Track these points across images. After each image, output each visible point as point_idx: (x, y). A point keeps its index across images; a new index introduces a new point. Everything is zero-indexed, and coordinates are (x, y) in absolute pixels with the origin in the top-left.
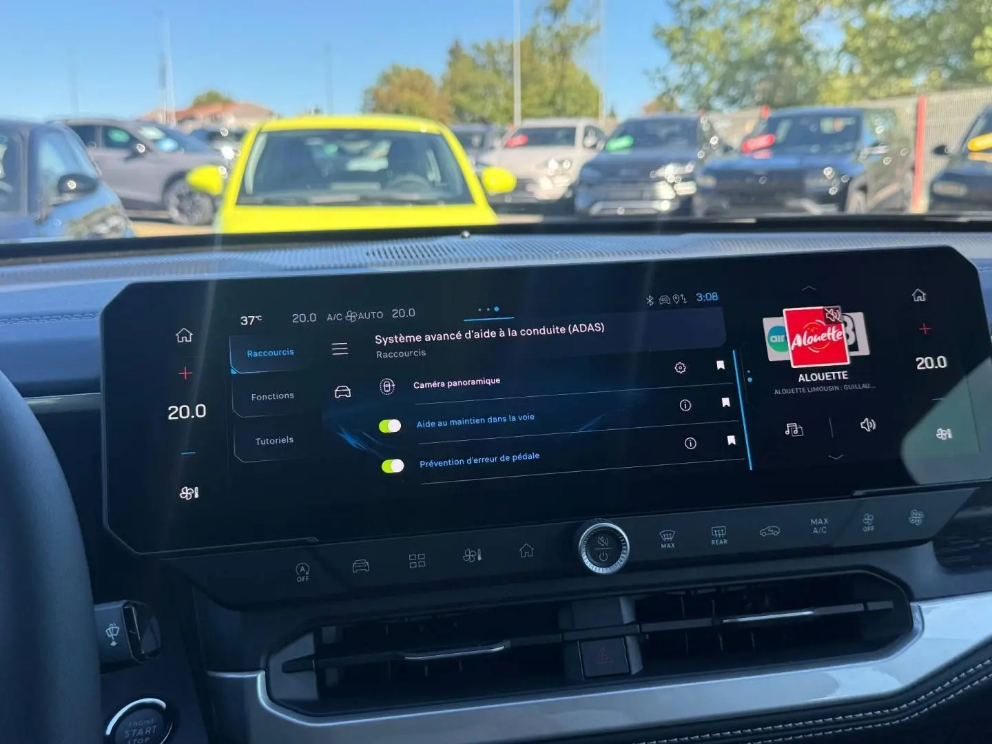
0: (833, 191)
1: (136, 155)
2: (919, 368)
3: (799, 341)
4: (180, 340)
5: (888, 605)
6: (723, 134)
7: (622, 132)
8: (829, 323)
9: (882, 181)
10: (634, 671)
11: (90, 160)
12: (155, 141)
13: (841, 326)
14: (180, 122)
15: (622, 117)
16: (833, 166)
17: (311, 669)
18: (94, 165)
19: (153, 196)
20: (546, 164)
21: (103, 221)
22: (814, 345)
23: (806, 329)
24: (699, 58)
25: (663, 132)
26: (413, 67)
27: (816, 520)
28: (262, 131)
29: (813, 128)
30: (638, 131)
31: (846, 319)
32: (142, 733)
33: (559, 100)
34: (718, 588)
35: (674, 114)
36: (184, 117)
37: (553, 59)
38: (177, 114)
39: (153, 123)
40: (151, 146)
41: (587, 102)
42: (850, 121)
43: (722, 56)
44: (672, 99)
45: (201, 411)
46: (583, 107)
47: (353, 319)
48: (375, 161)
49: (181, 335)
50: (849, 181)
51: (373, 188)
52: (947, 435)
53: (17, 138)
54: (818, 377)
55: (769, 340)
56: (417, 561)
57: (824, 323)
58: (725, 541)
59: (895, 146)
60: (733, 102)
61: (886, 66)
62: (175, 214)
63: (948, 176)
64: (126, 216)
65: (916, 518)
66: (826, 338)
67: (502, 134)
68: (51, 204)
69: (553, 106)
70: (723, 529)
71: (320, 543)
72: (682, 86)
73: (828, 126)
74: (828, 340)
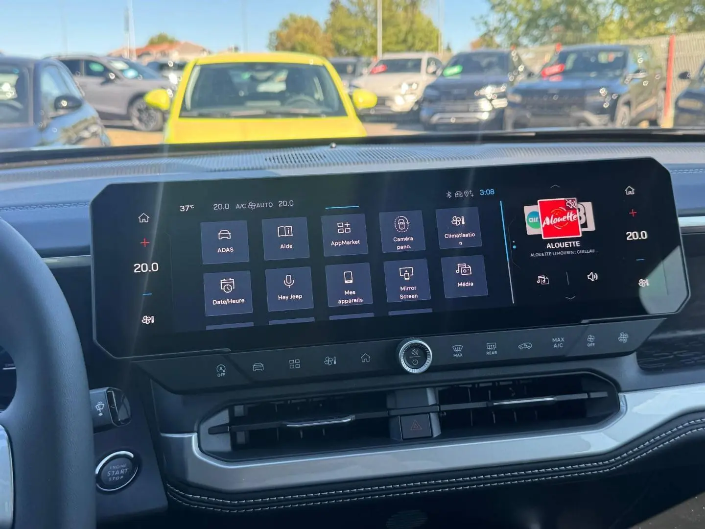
0: (606, 105)
1: (108, 81)
2: (628, 239)
3: (548, 221)
4: (141, 221)
5: (604, 394)
6: (528, 64)
7: (455, 62)
8: (569, 209)
9: (641, 98)
10: (435, 436)
11: (76, 85)
12: (122, 71)
13: (576, 211)
14: (139, 56)
15: (456, 51)
16: (607, 88)
17: (227, 432)
18: (79, 88)
19: (120, 110)
20: (400, 86)
21: (86, 128)
22: (558, 224)
23: (553, 214)
24: (511, 8)
25: (484, 62)
26: (305, 16)
27: (556, 339)
28: (198, 64)
29: (592, 60)
30: (466, 61)
31: (580, 206)
32: (118, 473)
33: (410, 39)
34: (494, 382)
35: (492, 50)
36: (141, 54)
37: (406, 9)
38: (138, 50)
39: (120, 58)
40: (119, 74)
41: (430, 40)
42: (620, 55)
43: (528, 6)
44: (492, 37)
45: (155, 267)
46: (427, 44)
47: (253, 207)
48: (277, 86)
49: (141, 218)
50: (618, 98)
51: (275, 105)
52: (646, 284)
53: (25, 71)
54: (560, 245)
55: (528, 221)
56: (295, 364)
57: (565, 210)
58: (496, 352)
59: (651, 72)
60: (535, 40)
61: (647, 13)
62: (136, 123)
63: (688, 95)
64: (102, 124)
65: (623, 338)
66: (566, 219)
67: (368, 64)
68: (49, 117)
69: (406, 44)
70: (494, 344)
71: (231, 352)
72: (499, 28)
73: (603, 58)
74: (567, 221)
